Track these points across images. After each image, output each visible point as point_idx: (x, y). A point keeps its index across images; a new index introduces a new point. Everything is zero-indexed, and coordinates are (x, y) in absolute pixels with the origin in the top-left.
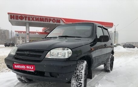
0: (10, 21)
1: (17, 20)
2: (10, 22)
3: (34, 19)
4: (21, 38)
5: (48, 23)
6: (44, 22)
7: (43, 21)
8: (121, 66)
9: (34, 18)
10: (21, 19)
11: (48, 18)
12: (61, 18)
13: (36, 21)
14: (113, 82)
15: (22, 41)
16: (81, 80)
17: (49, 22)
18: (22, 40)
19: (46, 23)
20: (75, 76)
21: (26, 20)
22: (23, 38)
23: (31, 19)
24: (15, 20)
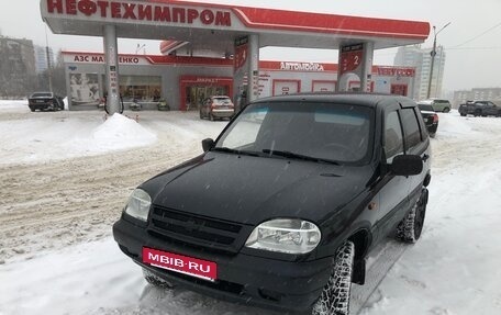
0: (45, 19)
1: (72, 17)
2: (45, 24)
3: (136, 12)
4: (84, 79)
5: (186, 25)
6: (172, 24)
7: (169, 20)
8: (448, 218)
9: (133, 6)
10: (88, 13)
11: (186, 8)
12: (232, 8)
13: (141, 18)
14: (424, 286)
15: (89, 91)
16: (341, 306)
17: (190, 21)
18: (91, 86)
19: (179, 28)
20: (325, 293)
21: (104, 15)
22: (92, 78)
23: (123, 11)
24: (65, 16)
